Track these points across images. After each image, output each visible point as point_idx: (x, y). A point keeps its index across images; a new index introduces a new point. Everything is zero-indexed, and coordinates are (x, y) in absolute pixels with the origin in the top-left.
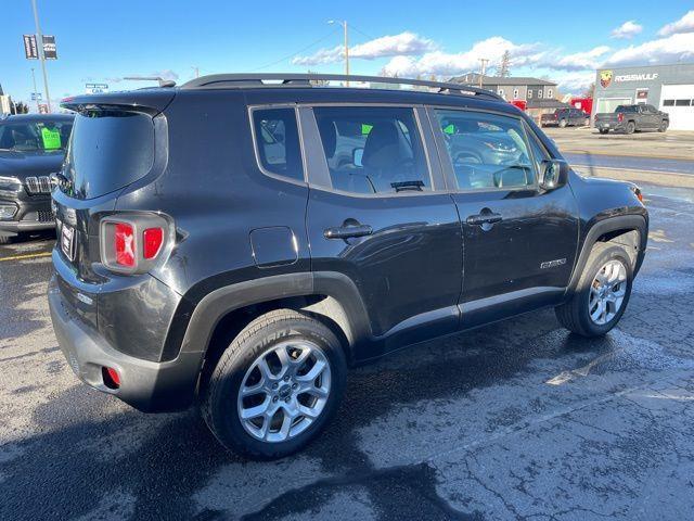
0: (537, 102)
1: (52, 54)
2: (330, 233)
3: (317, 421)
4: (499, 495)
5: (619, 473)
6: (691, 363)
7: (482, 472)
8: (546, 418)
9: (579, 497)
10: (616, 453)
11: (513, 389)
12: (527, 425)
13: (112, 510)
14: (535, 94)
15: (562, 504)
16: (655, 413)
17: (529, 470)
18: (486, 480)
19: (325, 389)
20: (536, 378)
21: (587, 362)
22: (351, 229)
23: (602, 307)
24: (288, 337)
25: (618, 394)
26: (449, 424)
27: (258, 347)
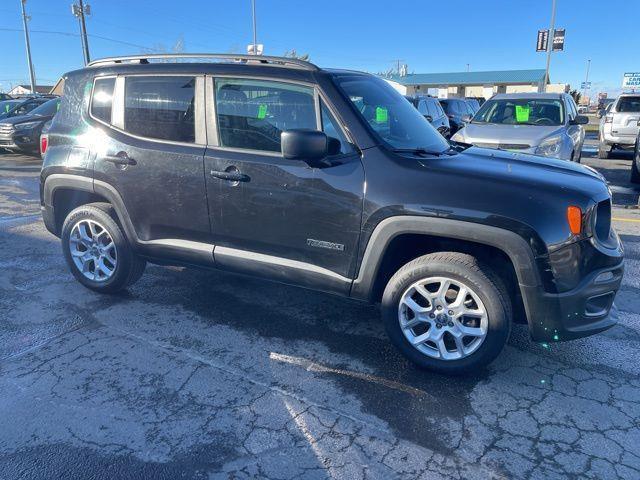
1: (560, 46)
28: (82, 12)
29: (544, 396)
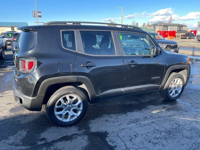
0: (180, 31)
1: (40, 16)
2: (82, 65)
3: (78, 117)
4: (124, 142)
5: (162, 139)
6: (199, 110)
7: (121, 135)
8: (146, 122)
9: (147, 144)
10: (163, 134)
11: (140, 113)
12: (140, 123)
13: (20, 135)
14: (180, 29)
15: (141, 146)
16: (180, 124)
17: (135, 136)
18: (122, 137)
19: (81, 109)
20: (148, 111)
21: (166, 108)
22: (89, 64)
23: (174, 92)
24: (69, 93)
25: (171, 117)
26: (117, 121)
27: (60, 95)
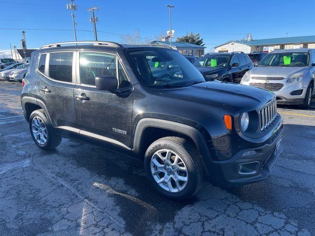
28: (94, 20)
29: (217, 216)
